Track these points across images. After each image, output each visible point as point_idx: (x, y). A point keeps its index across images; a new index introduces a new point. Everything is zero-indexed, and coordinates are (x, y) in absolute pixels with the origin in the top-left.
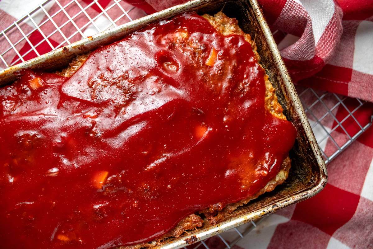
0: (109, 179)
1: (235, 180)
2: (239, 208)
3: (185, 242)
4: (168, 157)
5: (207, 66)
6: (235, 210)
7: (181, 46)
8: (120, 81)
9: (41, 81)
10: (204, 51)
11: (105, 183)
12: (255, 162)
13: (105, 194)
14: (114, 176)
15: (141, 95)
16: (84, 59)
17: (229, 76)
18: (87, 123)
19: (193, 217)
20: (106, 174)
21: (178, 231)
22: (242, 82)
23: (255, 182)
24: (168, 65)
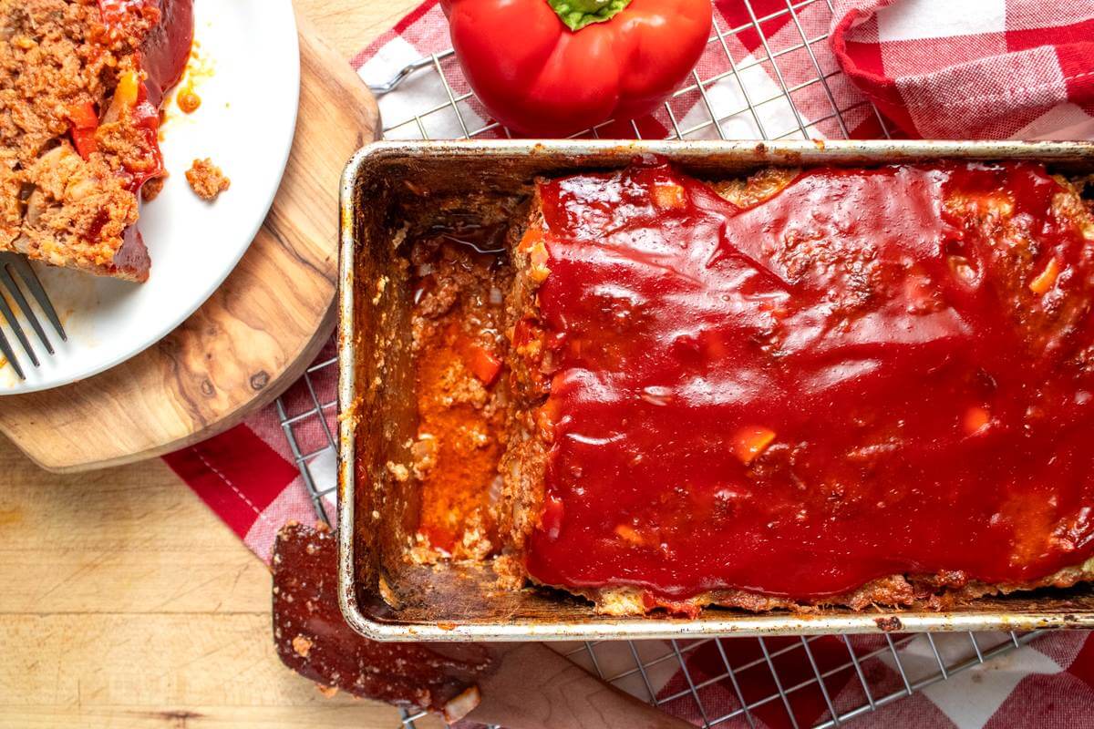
0: (772, 448)
1: (1004, 538)
2: (987, 598)
3: (875, 624)
4: (899, 446)
5: (1031, 292)
6: (978, 599)
7: (993, 231)
8: (855, 259)
9: (684, 197)
10: (1035, 258)
11: (761, 454)
12: (1054, 518)
13: (749, 474)
14: (783, 446)
15: (890, 304)
16: (784, 182)
17: (1068, 329)
18: (765, 322)
19: (899, 581)
20: (771, 436)
21: (859, 599)
22: (1087, 348)
23: (1042, 556)
24: (957, 263)
